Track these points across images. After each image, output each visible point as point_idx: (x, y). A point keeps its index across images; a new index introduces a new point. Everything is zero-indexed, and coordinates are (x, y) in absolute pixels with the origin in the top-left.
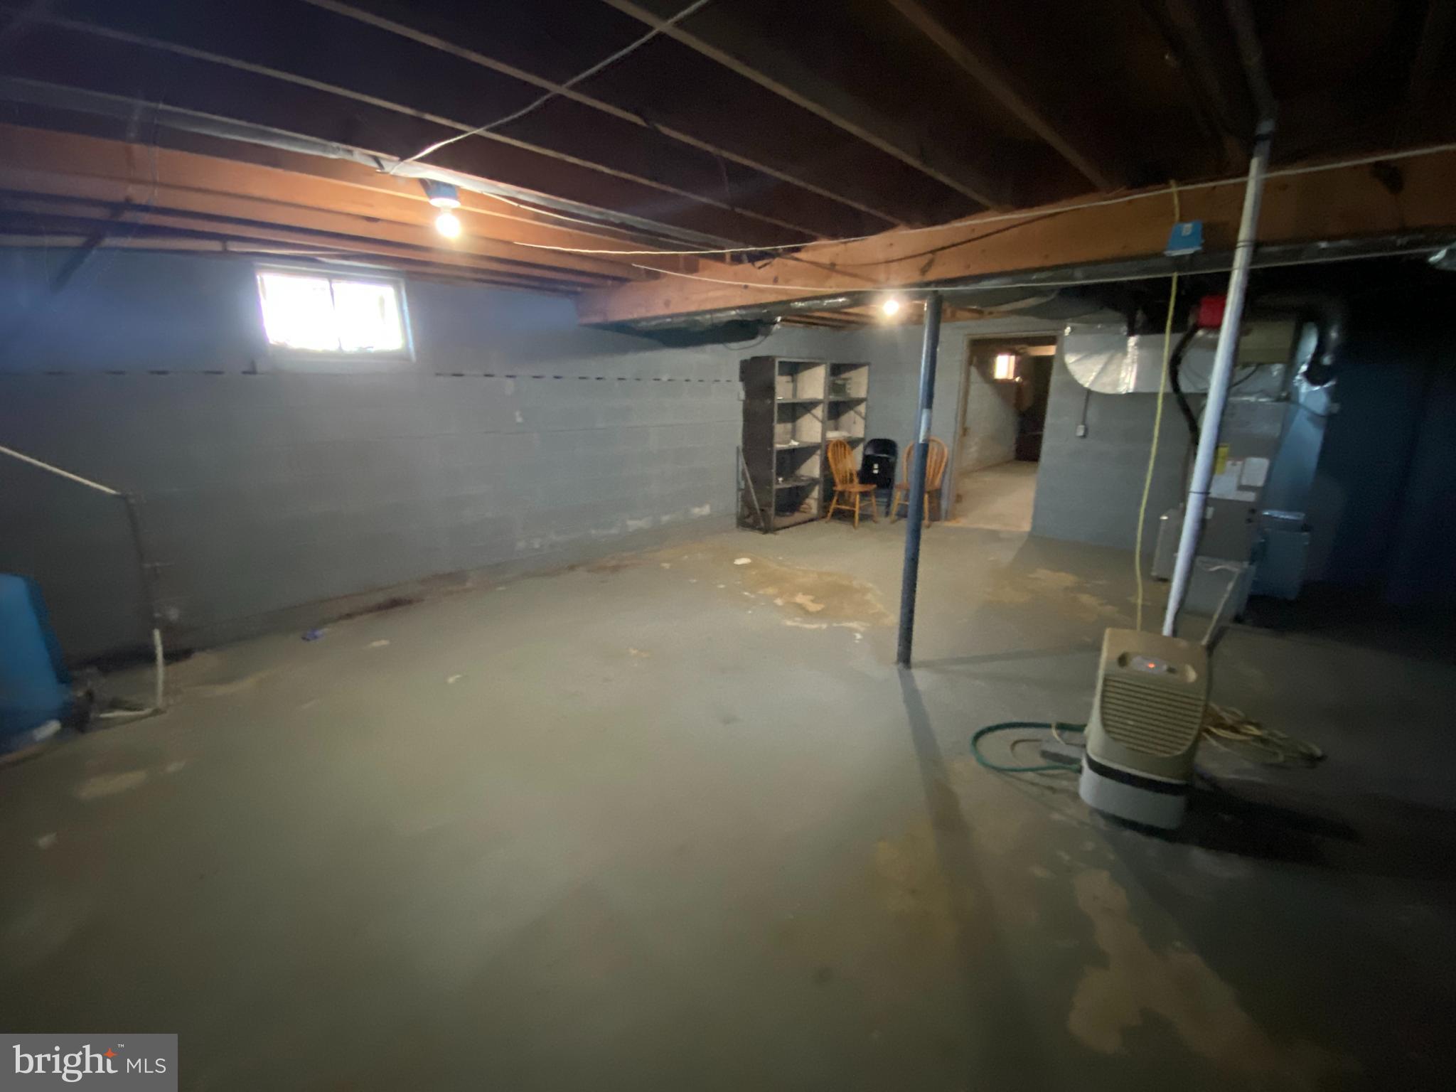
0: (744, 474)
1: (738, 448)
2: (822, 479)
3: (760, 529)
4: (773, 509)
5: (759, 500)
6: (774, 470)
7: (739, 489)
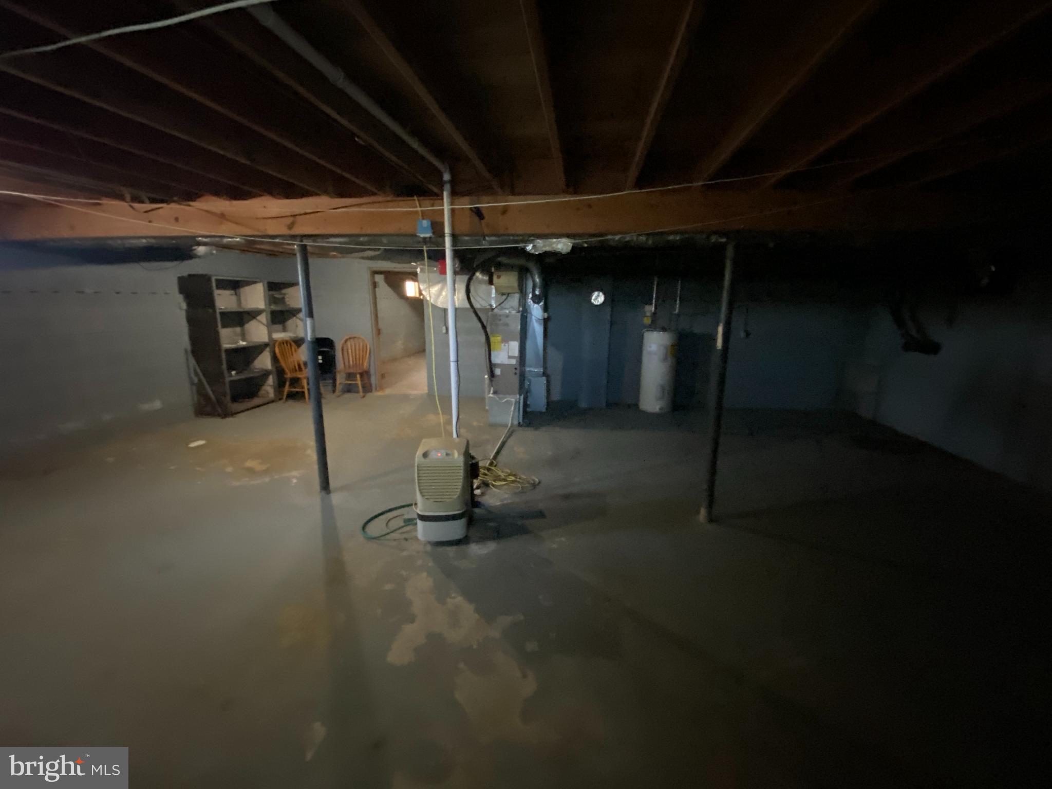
0: (195, 371)
1: (186, 351)
2: (274, 370)
3: (219, 415)
4: (228, 397)
5: (213, 392)
6: (224, 366)
7: (192, 384)
